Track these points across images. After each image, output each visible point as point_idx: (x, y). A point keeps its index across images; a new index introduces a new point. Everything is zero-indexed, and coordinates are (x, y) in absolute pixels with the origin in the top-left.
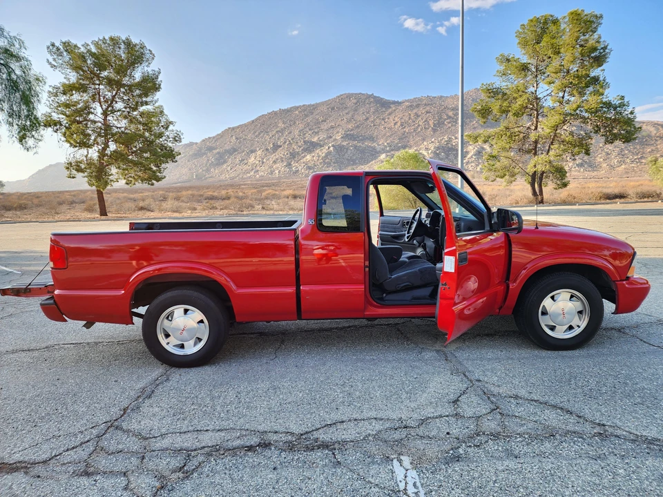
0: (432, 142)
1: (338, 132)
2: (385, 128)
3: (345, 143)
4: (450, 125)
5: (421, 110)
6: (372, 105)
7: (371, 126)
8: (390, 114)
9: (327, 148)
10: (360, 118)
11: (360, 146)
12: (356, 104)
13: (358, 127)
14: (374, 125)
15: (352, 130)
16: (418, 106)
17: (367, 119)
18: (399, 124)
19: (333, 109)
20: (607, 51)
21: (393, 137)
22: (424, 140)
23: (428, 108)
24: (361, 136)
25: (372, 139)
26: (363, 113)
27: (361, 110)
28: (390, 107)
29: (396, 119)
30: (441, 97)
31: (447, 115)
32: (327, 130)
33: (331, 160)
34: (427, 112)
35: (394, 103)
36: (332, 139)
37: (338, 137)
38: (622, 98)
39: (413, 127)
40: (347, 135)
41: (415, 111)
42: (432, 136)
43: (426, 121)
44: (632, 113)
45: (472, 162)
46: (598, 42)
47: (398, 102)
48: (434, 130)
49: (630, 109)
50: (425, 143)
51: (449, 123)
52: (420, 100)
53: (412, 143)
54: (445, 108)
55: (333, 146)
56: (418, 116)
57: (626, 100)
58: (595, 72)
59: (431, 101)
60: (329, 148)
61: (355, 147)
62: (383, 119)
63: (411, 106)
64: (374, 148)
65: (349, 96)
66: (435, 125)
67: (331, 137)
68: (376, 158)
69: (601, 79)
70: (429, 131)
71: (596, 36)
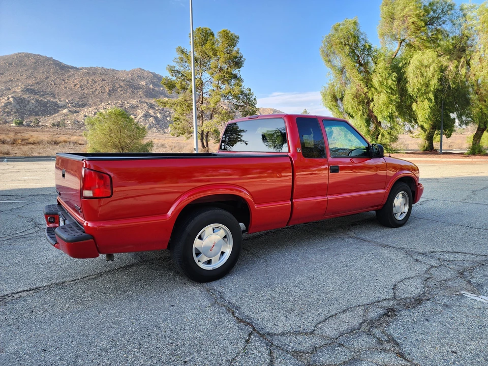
0: (109, 104)
1: (17, 86)
2: (66, 87)
3: (26, 96)
4: (122, 92)
5: (97, 78)
6: (52, 66)
7: (51, 84)
8: (69, 77)
9: (6, 98)
10: (41, 76)
11: (42, 100)
12: (35, 63)
13: (38, 83)
14: (55, 84)
15: (32, 85)
16: (94, 74)
17: (48, 78)
18: (78, 86)
19: (11, 64)
20: (242, 59)
21: (73, 96)
22: (101, 101)
23: (103, 77)
24: (43, 91)
25: (53, 95)
26: (43, 72)
27: (41, 70)
28: (69, 71)
29: (76, 81)
30: (113, 70)
31: (119, 85)
32: (5, 82)
33: (12, 110)
34: (103, 80)
35: (72, 68)
36: (11, 91)
37: (18, 90)
38: (250, 90)
39: (91, 90)
40: (28, 90)
41: (92, 77)
42: (108, 100)
43: (102, 87)
44: (255, 100)
45: (141, 122)
46: (238, 53)
47: (76, 68)
48: (110, 95)
49: (254, 97)
50: (103, 104)
51: (121, 91)
52: (96, 69)
53: (91, 102)
54: (117, 79)
55: (13, 97)
56: (95, 82)
57: (252, 91)
58: (235, 71)
59: (105, 72)
60: (8, 98)
61: (37, 101)
62: (64, 80)
63: (88, 73)
64: (56, 104)
65: (28, 56)
66: (110, 91)
67: (10, 89)
68: (58, 111)
69: (238, 76)
70: (106, 95)
71: (236, 48)
